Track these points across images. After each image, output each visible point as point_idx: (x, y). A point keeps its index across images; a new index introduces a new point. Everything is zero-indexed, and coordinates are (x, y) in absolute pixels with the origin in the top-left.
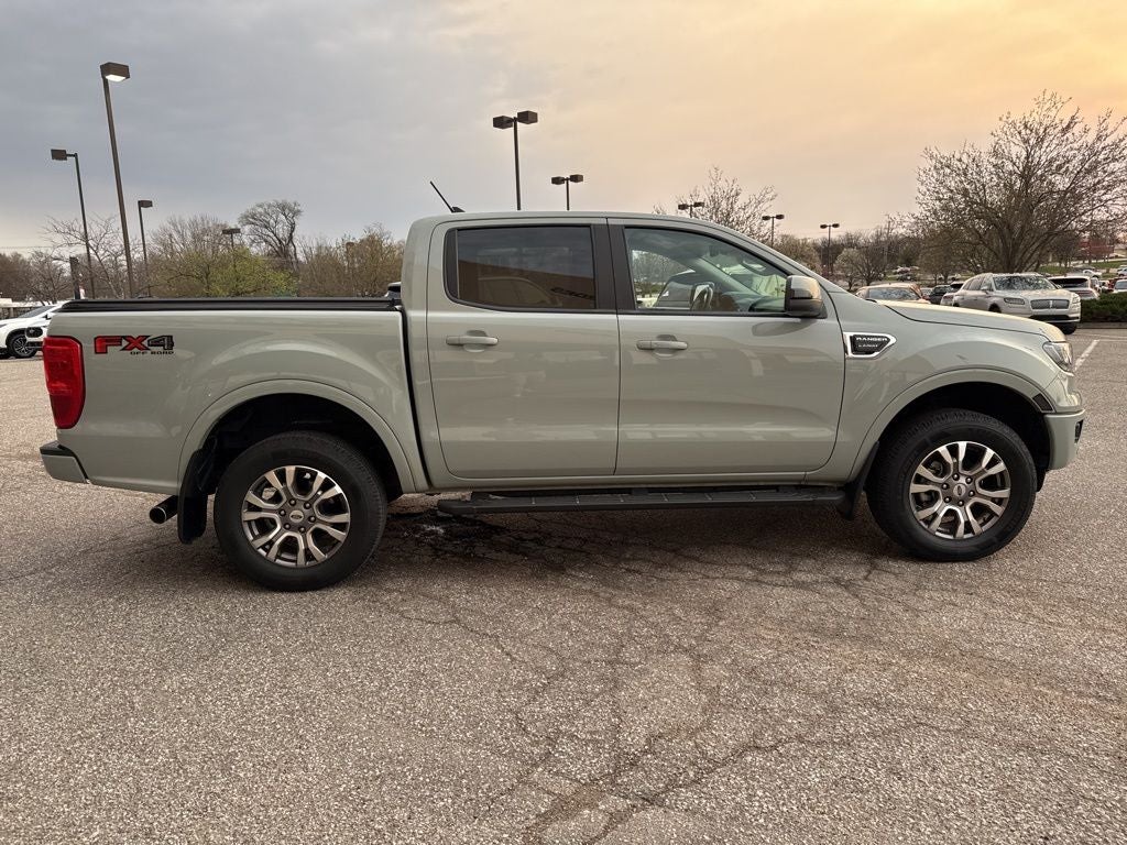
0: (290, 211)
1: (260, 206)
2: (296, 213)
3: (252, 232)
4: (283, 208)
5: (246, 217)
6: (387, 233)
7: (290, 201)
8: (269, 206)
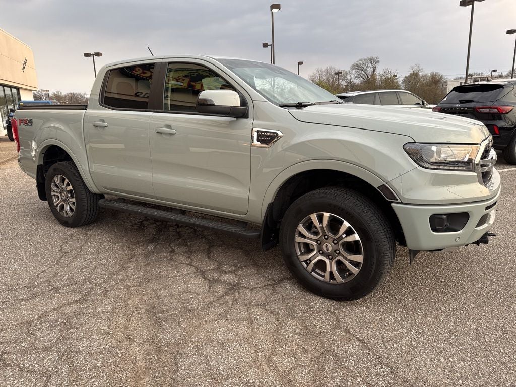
0: (374, 61)
1: (360, 60)
2: (377, 62)
3: (356, 73)
4: (371, 60)
5: (354, 66)
6: (422, 69)
7: (375, 57)
8: (365, 60)
